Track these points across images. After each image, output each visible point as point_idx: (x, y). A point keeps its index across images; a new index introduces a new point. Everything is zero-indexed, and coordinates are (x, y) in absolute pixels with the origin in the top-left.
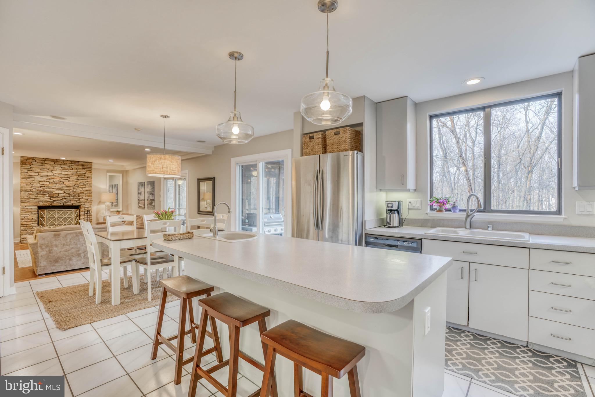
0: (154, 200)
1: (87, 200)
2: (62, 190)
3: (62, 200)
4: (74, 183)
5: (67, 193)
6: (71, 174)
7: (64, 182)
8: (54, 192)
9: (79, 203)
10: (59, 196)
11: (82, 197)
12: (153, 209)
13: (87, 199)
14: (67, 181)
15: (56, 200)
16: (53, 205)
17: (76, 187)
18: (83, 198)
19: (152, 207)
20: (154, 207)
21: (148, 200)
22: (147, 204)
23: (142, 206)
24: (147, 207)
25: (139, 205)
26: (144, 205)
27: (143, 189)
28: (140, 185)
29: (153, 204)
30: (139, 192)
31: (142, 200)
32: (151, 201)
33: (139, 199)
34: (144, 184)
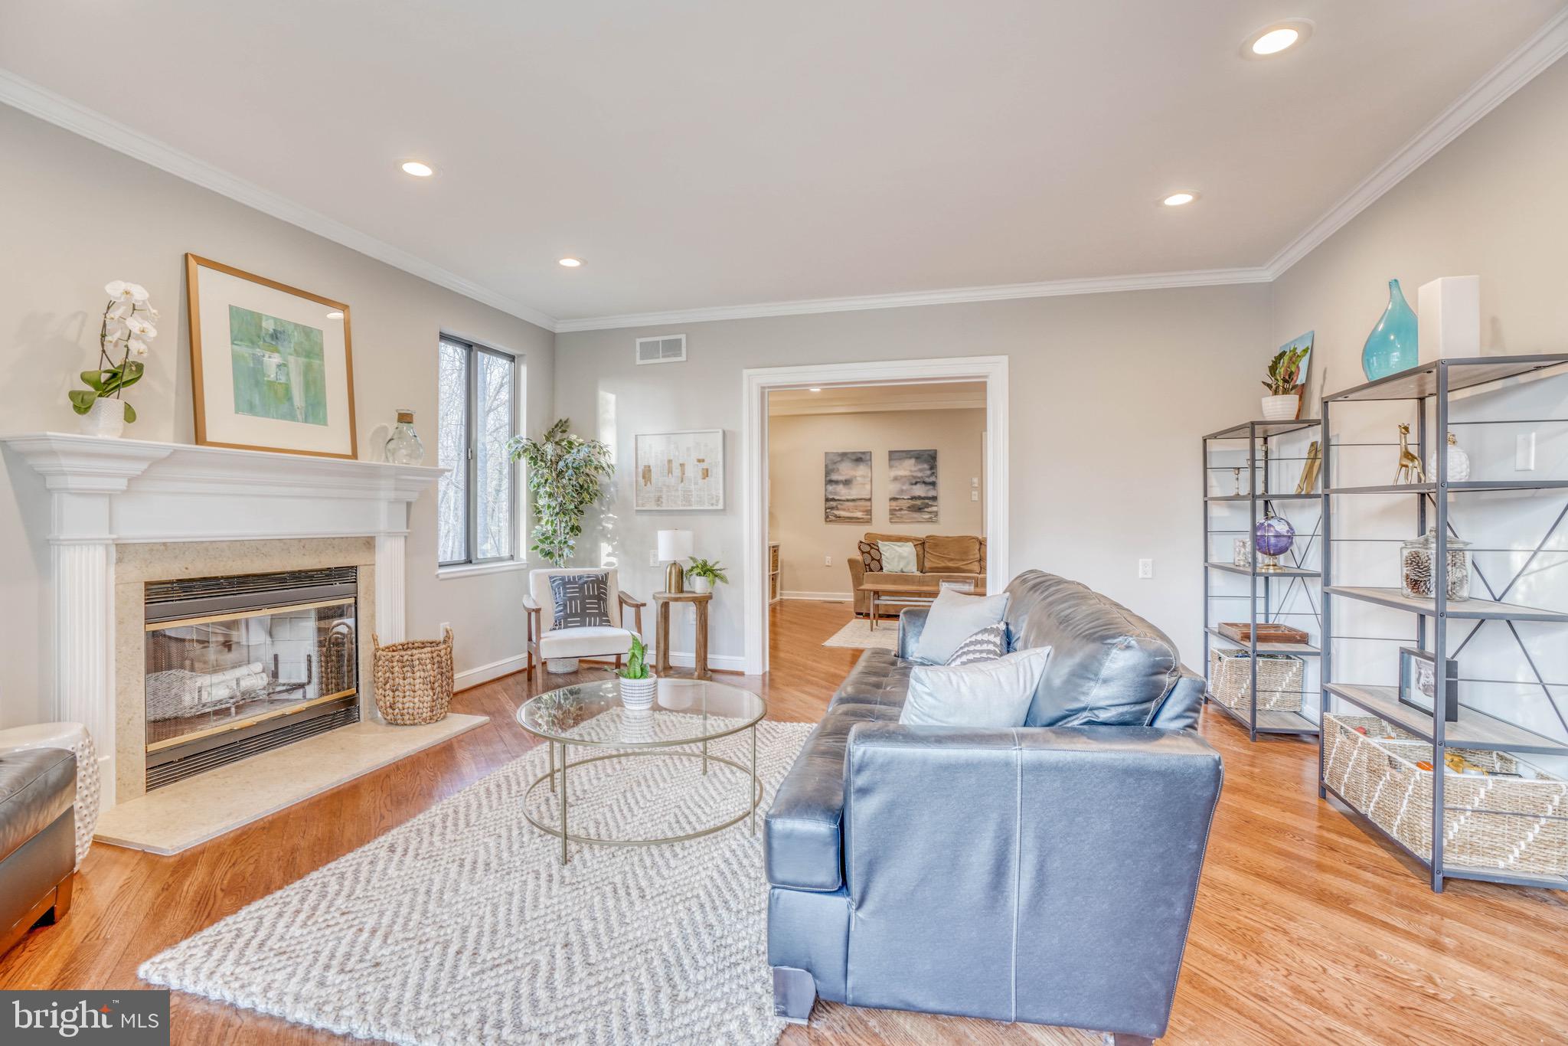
0: (934, 498)
12: (930, 521)
19: (927, 516)
20: (936, 516)
21: (897, 499)
22: (890, 510)
23: (859, 514)
24: (891, 519)
25: (837, 512)
26: (869, 512)
27: (861, 471)
28: (839, 459)
29: (934, 509)
30: (834, 477)
31: (853, 500)
32: (918, 502)
33: (837, 497)
34: (868, 458)
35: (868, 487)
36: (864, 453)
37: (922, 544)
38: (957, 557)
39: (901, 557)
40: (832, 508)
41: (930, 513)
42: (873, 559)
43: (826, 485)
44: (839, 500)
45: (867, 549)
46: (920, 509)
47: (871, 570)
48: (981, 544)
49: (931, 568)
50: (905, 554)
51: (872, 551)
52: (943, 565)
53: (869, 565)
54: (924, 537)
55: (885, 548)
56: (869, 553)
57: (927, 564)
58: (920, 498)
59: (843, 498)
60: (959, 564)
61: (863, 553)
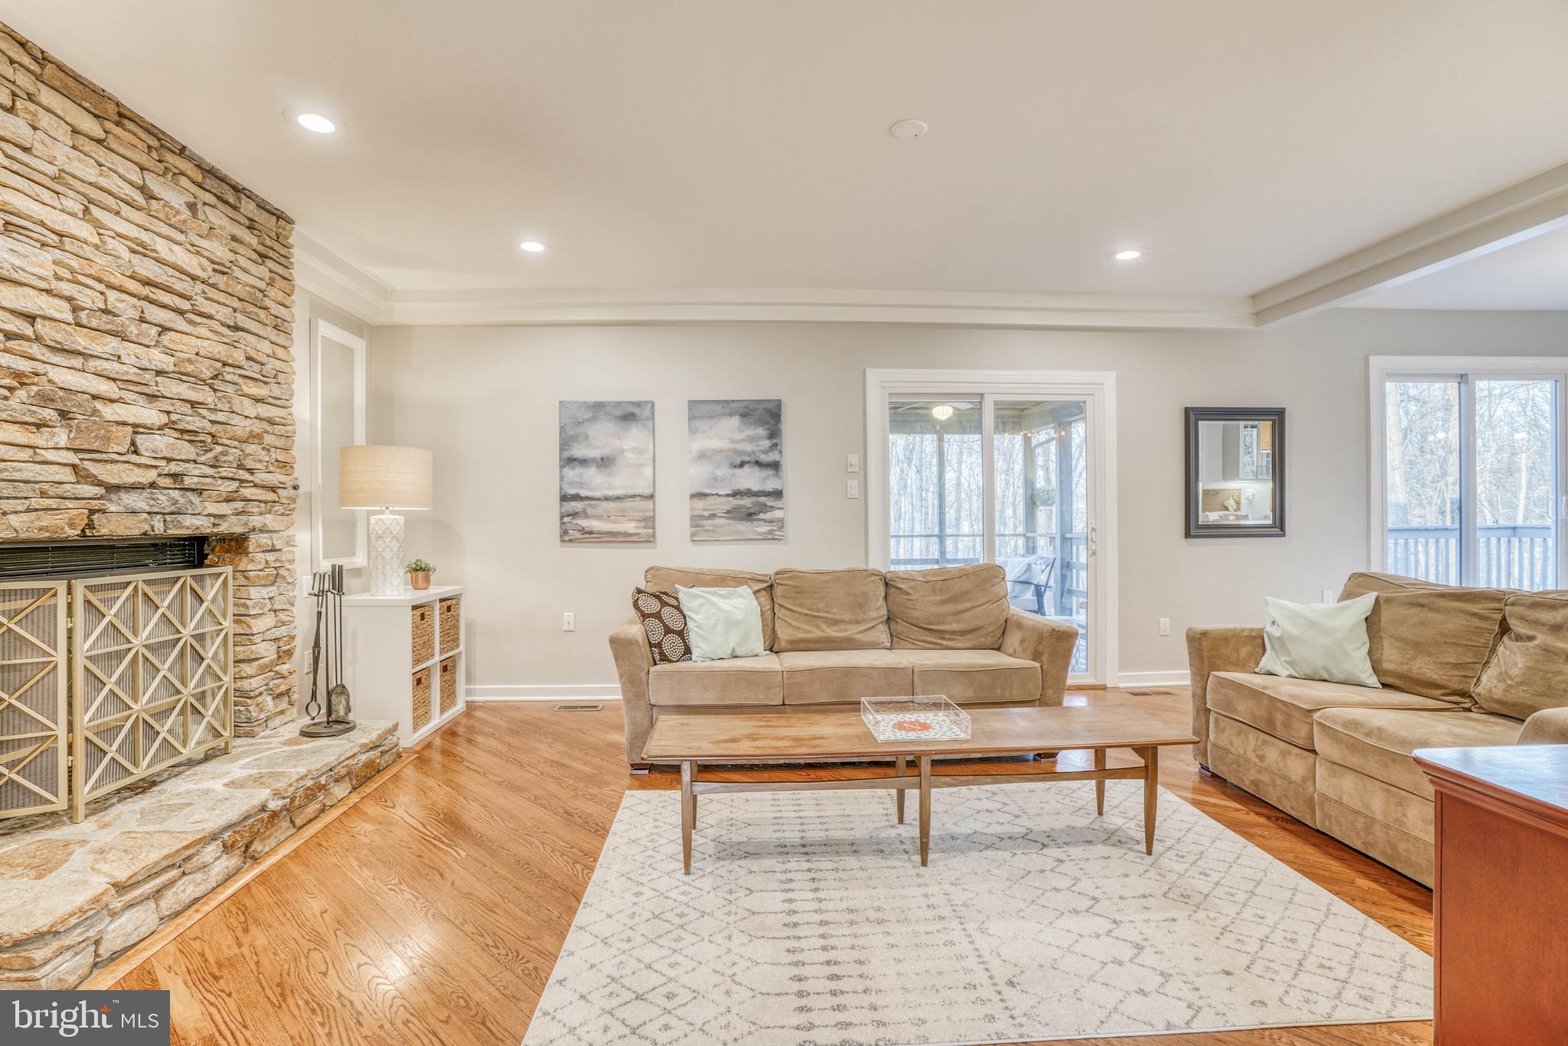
0: (778, 494)
1: (271, 496)
2: (153, 397)
3: (153, 485)
4: (219, 350)
5: (183, 431)
6: (199, 272)
7: (165, 329)
8: (109, 412)
9: (244, 518)
10: (136, 452)
11: (251, 471)
12: (770, 538)
13: (273, 489)
14: (179, 323)
15: (118, 488)
16: (104, 531)
17: (230, 389)
18: (260, 477)
19: (764, 529)
20: (781, 528)
21: (705, 495)
22: (693, 518)
23: (630, 527)
24: (693, 535)
25: (584, 523)
26: (650, 521)
27: (634, 438)
28: (589, 415)
29: (778, 514)
30: (578, 452)
31: (618, 498)
32: (747, 502)
33: (583, 493)
34: (647, 412)
35: (648, 471)
36: (639, 404)
37: (768, 588)
38: (847, 616)
39: (731, 623)
40: (574, 515)
41: (771, 522)
42: (668, 631)
43: (562, 467)
44: (587, 498)
45: (653, 606)
46: (750, 515)
47: (664, 658)
48: (886, 584)
49: (791, 642)
50: (739, 616)
51: (666, 612)
52: (816, 634)
53: (659, 645)
54: (771, 572)
55: (695, 604)
56: (657, 616)
57: (784, 634)
58: (749, 493)
59: (597, 494)
60: (851, 631)
61: (644, 616)
